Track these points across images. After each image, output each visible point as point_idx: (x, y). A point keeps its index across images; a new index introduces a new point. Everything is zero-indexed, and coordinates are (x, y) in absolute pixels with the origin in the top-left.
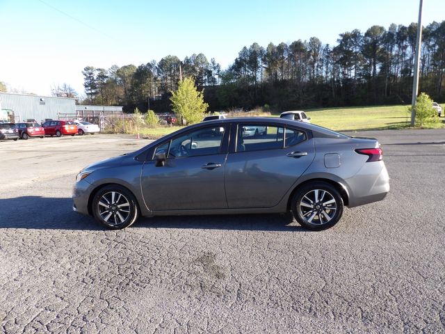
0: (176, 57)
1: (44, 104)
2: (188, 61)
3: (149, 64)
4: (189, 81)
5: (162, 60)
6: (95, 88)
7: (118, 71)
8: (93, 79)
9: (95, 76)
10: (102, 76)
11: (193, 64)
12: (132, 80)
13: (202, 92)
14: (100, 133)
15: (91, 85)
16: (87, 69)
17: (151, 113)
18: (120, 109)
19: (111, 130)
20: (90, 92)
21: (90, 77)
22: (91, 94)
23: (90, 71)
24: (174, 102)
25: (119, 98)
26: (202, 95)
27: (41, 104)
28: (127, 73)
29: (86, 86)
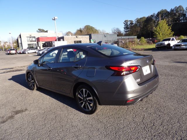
0: (166, 10)
2: (172, 10)
3: (152, 15)
4: (163, 21)
5: (158, 12)
6: (128, 29)
7: (138, 21)
8: (128, 25)
9: (129, 23)
10: (132, 23)
11: (175, 12)
12: (144, 24)
13: (171, 26)
15: (126, 27)
16: (125, 21)
17: (143, 38)
18: (136, 37)
20: (126, 30)
21: (126, 24)
22: (127, 31)
23: (126, 22)
24: (155, 32)
25: (138, 32)
26: (170, 28)
27: (105, 37)
28: (141, 21)
29: (125, 28)
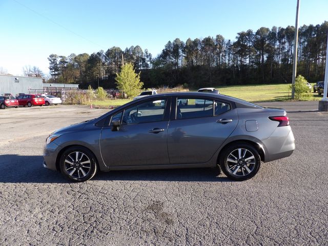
0: (119, 48)
1: (18, 82)
2: (128, 51)
3: (98, 53)
4: (129, 65)
5: (109, 50)
6: (58, 70)
7: (75, 58)
8: (56, 64)
9: (59, 60)
10: (63, 62)
11: (132, 53)
12: (86, 65)
13: (139, 74)
14: (62, 104)
15: (54, 68)
16: (52, 56)
17: (101, 89)
18: (77, 86)
19: (70, 102)
20: (54, 73)
21: (54, 62)
22: (55, 75)
23: (54, 58)
24: (118, 81)
25: (76, 78)
26: (139, 76)
27: (16, 82)
28: (82, 59)
29: (51, 69)
